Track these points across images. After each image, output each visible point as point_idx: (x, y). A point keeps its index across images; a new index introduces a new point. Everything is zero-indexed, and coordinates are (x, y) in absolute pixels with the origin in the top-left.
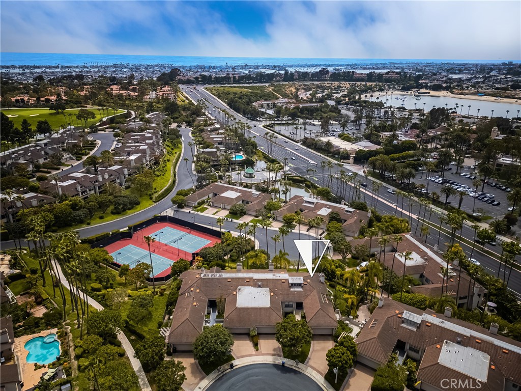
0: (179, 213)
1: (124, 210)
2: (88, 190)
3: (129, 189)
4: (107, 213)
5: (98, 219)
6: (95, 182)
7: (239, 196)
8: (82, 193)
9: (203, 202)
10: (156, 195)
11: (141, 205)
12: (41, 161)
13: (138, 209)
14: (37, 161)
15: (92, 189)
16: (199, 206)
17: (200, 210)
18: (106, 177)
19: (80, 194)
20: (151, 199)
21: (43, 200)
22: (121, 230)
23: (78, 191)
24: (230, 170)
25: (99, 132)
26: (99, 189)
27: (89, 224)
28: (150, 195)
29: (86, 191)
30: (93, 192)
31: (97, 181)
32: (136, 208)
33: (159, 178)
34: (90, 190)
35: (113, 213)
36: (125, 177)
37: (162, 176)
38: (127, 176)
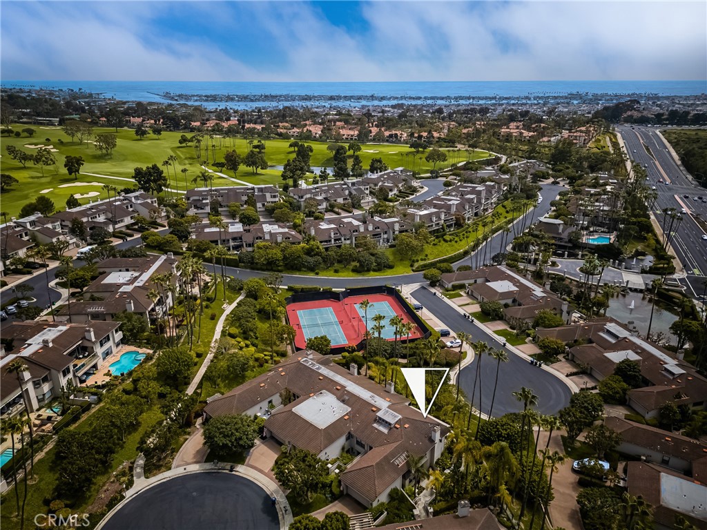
0: (426, 290)
1: (368, 270)
2: (343, 239)
3: (393, 249)
4: (348, 269)
5: (332, 272)
6: (354, 232)
7: (512, 292)
8: (335, 240)
9: (462, 287)
10: (422, 263)
11: (394, 270)
12: (340, 200)
13: (385, 274)
14: (335, 201)
15: (348, 239)
16: (453, 290)
17: (448, 295)
18: (371, 228)
19: (333, 240)
20: (412, 266)
21: (289, 238)
22: (333, 289)
23: (330, 237)
24: (566, 257)
25: (440, 179)
26: (356, 240)
27: (317, 274)
28: (414, 261)
29: (340, 239)
30: (348, 242)
31: (357, 231)
32: (384, 272)
33: (445, 244)
34: (345, 239)
35: (353, 271)
36: (394, 233)
37: (453, 242)
38: (397, 233)
